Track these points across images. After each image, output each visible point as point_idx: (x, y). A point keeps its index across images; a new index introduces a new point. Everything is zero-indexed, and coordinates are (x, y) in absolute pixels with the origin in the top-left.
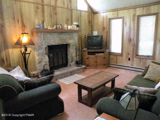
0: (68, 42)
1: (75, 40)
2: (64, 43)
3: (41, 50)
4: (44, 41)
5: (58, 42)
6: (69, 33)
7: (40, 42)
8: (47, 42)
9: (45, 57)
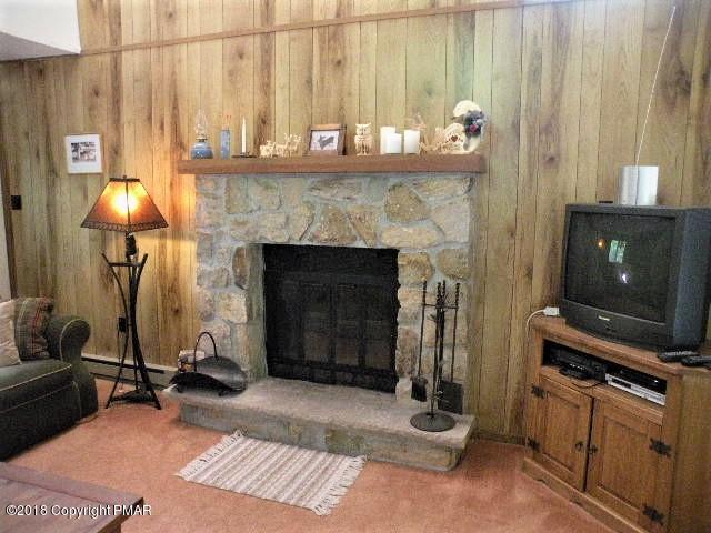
0: (385, 235)
1: (440, 229)
2: (354, 239)
3: (210, 262)
4: (232, 217)
5: (313, 229)
6: (393, 181)
7: (207, 222)
8: (244, 223)
9: (229, 297)
